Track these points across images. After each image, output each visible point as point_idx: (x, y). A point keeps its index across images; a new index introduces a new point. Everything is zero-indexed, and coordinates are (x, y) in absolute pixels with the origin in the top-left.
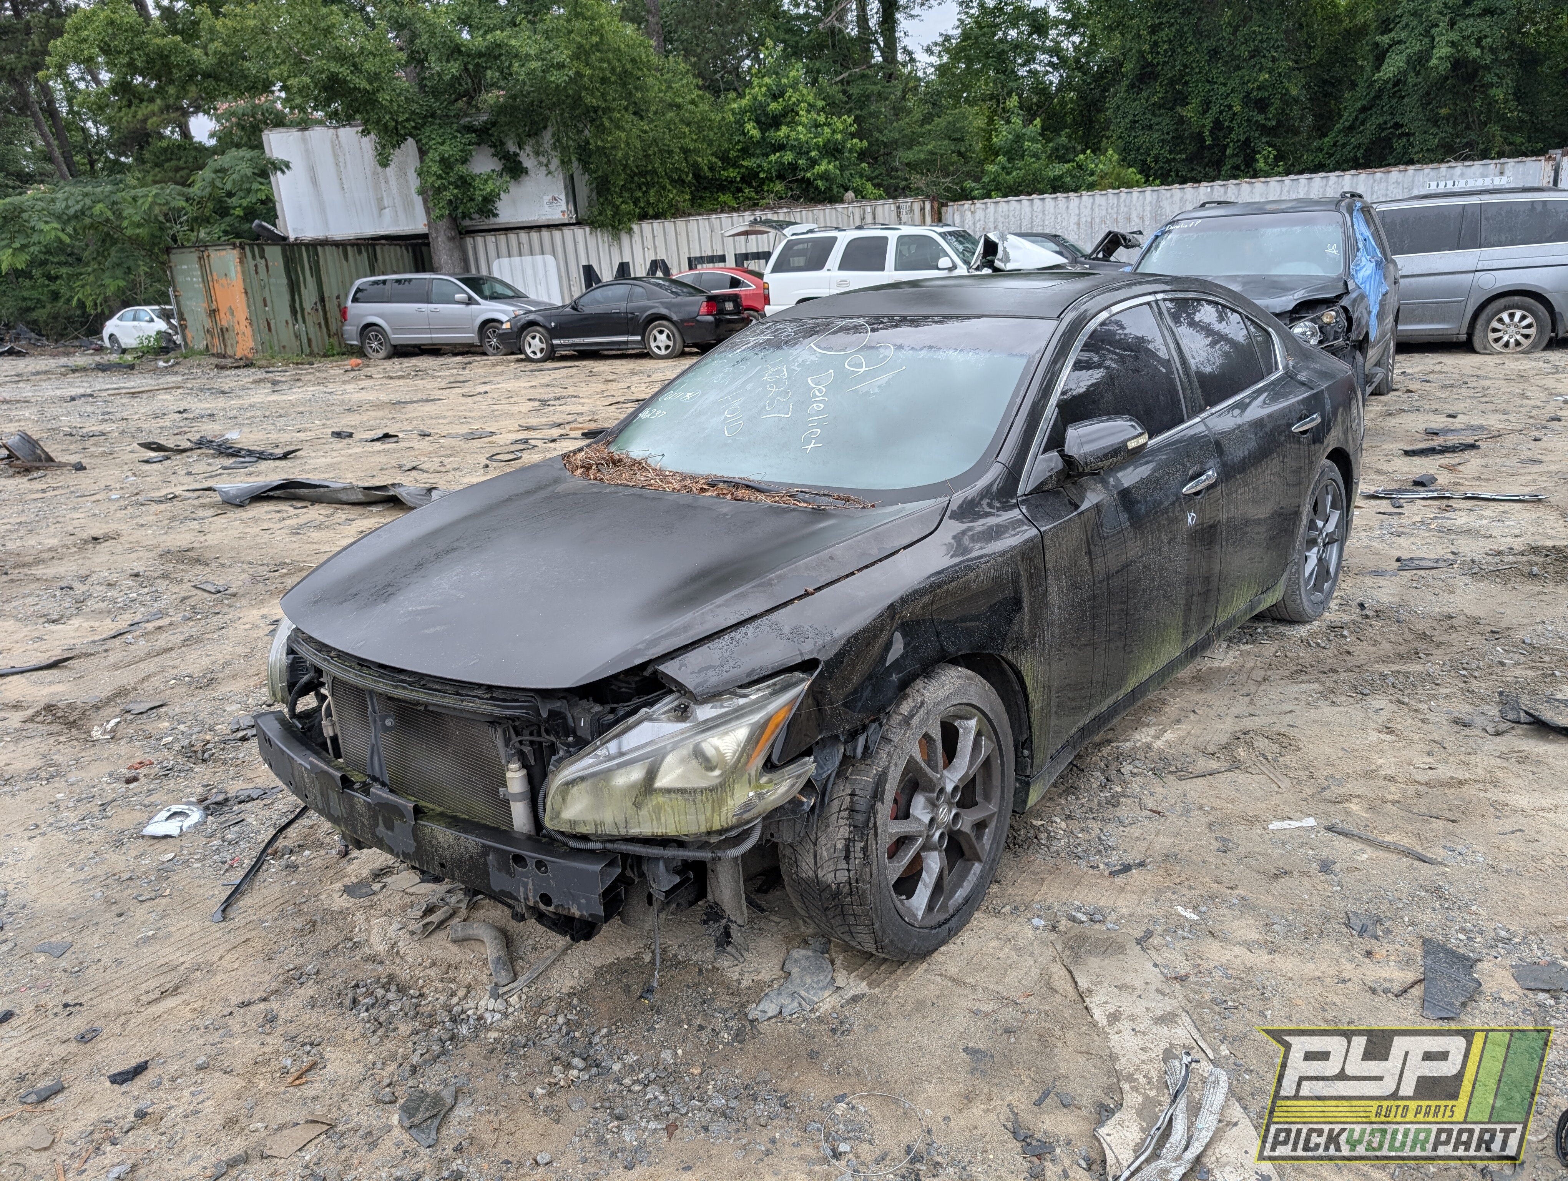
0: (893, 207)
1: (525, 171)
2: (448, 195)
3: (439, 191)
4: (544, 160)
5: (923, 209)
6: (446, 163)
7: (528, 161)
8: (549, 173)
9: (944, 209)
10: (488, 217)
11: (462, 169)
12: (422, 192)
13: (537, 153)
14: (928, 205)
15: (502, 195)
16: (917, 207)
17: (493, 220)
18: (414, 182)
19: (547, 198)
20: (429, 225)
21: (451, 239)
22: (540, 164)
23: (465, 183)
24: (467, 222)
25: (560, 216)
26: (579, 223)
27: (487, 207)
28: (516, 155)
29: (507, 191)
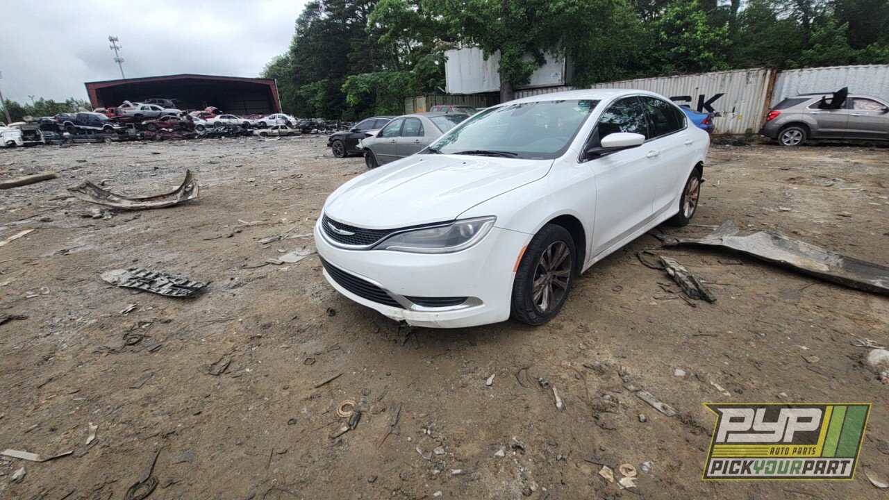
0: (745, 73)
1: (545, 62)
2: (510, 72)
3: (507, 70)
4: (555, 55)
5: (765, 74)
6: (511, 57)
7: (547, 57)
8: (557, 61)
9: (778, 74)
10: (525, 84)
11: (518, 60)
12: (499, 71)
13: (552, 52)
14: (769, 72)
15: (534, 71)
16: (761, 73)
17: (528, 85)
18: (498, 66)
19: (553, 74)
20: (501, 88)
21: (508, 93)
22: (553, 57)
23: (518, 67)
24: (517, 86)
25: (558, 82)
26: (566, 85)
27: (526, 78)
28: (543, 54)
29: (536, 69)
